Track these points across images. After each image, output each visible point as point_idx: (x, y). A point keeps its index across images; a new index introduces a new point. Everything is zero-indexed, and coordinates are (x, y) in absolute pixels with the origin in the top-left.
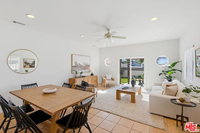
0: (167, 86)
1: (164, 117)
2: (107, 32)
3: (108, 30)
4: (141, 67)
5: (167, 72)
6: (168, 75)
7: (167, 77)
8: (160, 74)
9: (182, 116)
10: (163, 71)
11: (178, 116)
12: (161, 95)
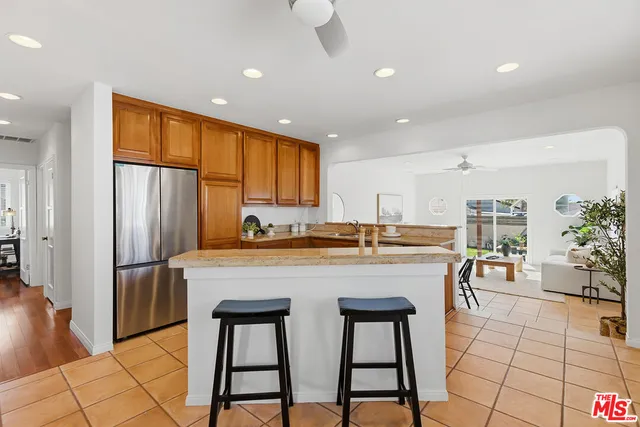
0: (574, 250)
1: (566, 294)
2: (462, 161)
3: (464, 157)
4: (511, 215)
5: (579, 228)
6: (580, 234)
7: (578, 238)
8: (564, 233)
9: (590, 287)
10: (571, 227)
11: (584, 288)
12: (566, 264)
